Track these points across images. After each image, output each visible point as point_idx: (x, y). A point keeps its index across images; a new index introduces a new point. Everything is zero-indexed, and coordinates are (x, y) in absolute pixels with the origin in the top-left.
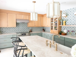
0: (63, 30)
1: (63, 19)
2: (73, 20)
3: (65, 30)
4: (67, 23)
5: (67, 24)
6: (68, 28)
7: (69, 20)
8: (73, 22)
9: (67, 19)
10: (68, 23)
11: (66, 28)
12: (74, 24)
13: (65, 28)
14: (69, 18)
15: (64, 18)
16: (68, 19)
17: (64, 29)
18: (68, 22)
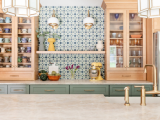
0: (44, 66)
1: (44, 31)
2: (73, 37)
3: (54, 65)
4: (59, 45)
5: (59, 49)
6: (62, 59)
7: (62, 37)
8: (75, 43)
9: (59, 34)
10: (62, 45)
11: (55, 59)
12: (77, 49)
13: (52, 59)
14: (62, 30)
15: (48, 30)
16: (62, 34)
17: (48, 63)
18: (62, 41)
